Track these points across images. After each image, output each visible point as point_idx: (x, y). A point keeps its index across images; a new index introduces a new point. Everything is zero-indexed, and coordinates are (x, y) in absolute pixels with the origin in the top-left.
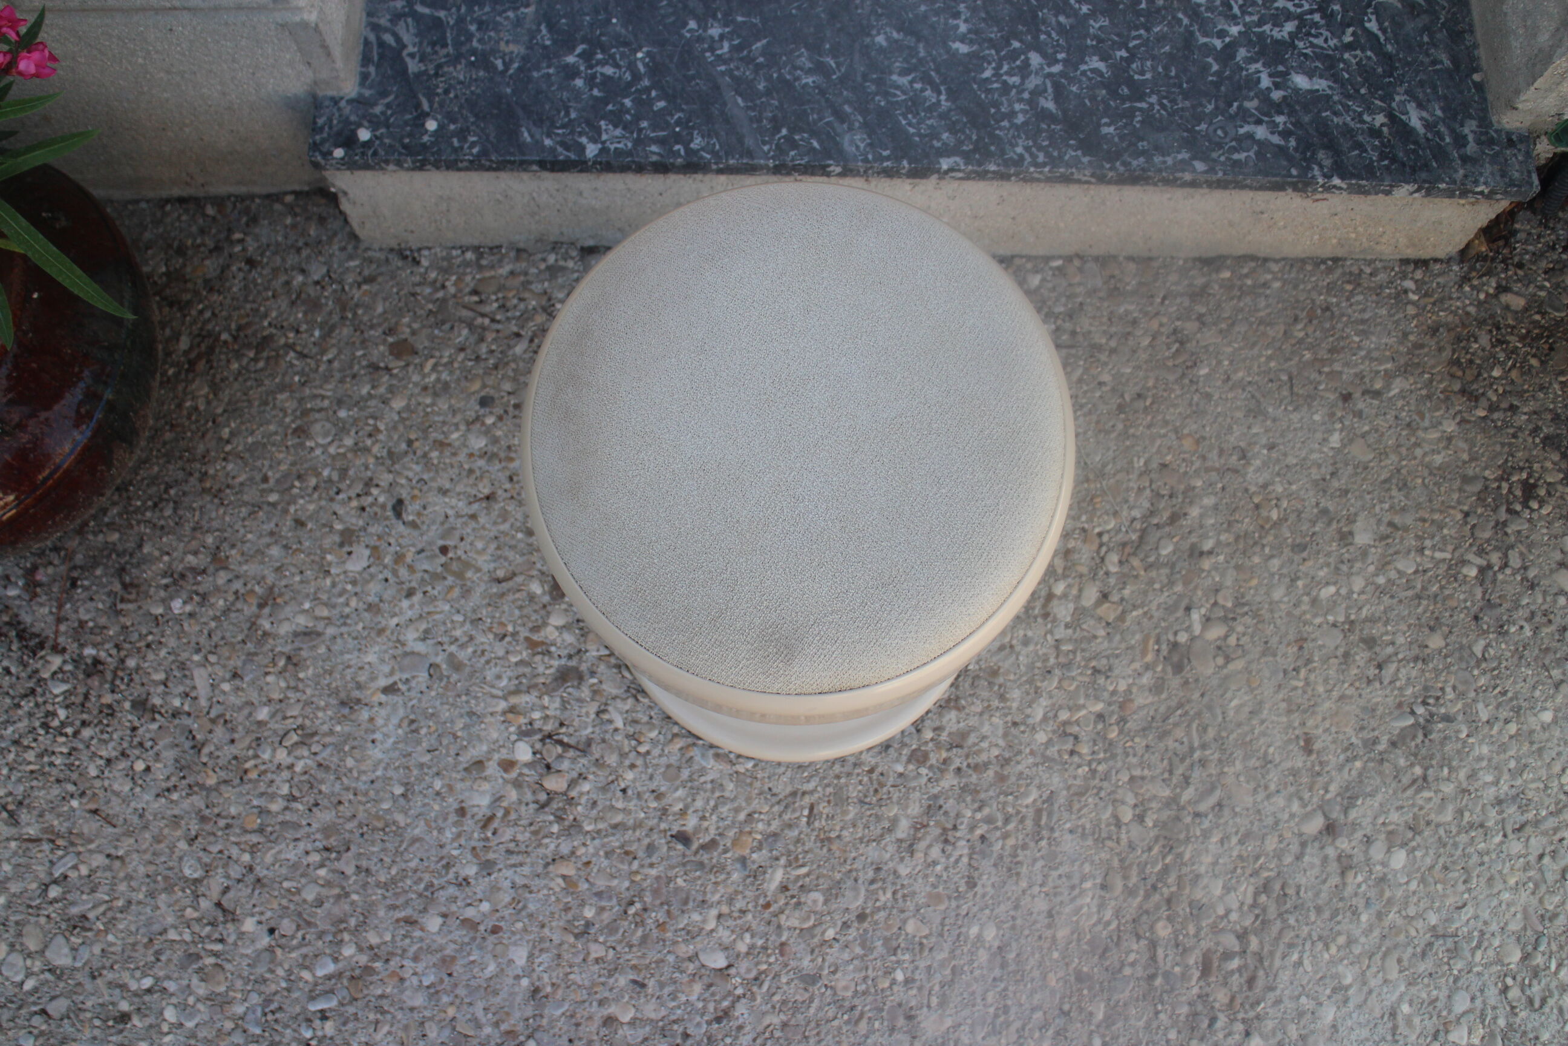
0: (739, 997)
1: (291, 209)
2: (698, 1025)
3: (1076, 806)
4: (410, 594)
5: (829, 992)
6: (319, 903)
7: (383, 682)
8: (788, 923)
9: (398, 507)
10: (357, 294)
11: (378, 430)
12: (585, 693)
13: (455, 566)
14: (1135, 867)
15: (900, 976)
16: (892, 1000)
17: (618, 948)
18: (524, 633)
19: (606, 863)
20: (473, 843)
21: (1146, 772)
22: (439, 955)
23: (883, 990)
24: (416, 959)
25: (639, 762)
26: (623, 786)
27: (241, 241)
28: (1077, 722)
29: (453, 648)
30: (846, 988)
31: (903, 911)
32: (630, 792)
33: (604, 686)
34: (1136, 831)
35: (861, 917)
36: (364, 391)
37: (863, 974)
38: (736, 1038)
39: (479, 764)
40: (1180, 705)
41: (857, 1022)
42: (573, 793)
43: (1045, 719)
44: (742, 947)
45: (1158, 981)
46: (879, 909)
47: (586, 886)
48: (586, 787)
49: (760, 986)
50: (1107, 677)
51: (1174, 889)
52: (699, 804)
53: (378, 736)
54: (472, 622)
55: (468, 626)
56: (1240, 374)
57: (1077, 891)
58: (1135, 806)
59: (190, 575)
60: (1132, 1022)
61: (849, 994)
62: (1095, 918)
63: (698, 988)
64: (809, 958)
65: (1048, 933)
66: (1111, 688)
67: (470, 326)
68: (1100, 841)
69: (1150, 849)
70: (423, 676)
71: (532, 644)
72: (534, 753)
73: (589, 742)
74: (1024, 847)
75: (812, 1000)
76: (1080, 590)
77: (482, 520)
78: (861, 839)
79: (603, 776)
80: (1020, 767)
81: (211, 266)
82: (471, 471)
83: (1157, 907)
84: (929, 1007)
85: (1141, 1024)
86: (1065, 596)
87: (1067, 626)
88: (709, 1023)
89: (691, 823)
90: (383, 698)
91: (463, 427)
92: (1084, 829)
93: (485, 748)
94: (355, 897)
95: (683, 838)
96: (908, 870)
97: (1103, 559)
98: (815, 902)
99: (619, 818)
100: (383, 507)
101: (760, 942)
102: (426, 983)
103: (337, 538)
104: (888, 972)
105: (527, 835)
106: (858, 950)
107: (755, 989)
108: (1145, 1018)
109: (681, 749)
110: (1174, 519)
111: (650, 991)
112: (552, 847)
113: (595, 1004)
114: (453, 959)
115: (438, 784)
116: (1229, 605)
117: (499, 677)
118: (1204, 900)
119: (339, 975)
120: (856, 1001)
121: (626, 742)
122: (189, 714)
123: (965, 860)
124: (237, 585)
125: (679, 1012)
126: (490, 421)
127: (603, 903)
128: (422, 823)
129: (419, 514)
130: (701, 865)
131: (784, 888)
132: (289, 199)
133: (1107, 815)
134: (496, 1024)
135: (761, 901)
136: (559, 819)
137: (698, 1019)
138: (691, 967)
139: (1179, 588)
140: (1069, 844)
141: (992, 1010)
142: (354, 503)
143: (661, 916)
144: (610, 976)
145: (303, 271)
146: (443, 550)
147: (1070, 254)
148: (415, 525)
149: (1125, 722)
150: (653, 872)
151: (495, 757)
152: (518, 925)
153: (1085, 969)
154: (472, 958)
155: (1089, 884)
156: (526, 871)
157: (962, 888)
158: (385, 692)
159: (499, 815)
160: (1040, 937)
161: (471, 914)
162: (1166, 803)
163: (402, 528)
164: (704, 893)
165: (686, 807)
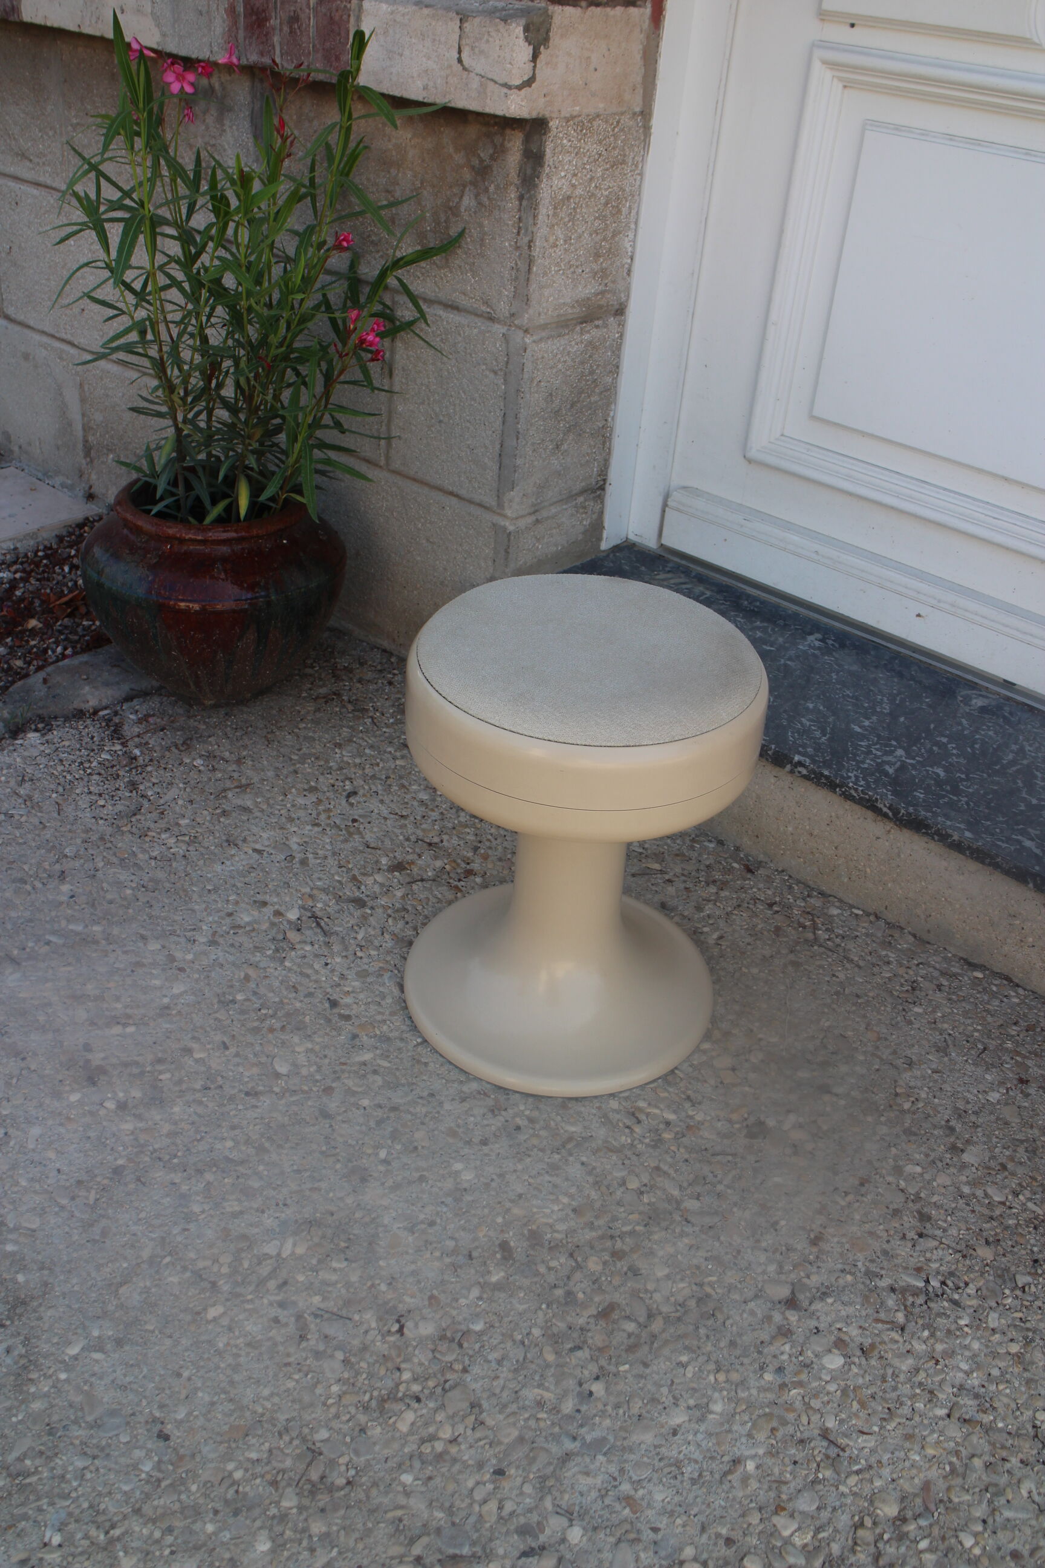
0: (273, 1092)
2: (234, 1087)
3: (601, 1154)
4: (316, 825)
5: (328, 1130)
6: (111, 902)
7: (258, 847)
8: (346, 1081)
9: (352, 794)
11: (378, 765)
12: (359, 912)
13: (352, 829)
14: (610, 1215)
15: (383, 1154)
16: (364, 1162)
17: (235, 1022)
18: (355, 871)
19: (277, 983)
20: (219, 929)
21: (671, 1172)
22: (138, 959)
23: (364, 1153)
24: (125, 953)
25: (351, 958)
26: (329, 961)
28: (648, 1115)
29: (311, 856)
30: (342, 1136)
31: (424, 1124)
32: (330, 966)
34: (630, 1197)
35: (394, 1109)
36: (389, 749)
37: (362, 1136)
38: (246, 1109)
39: (265, 904)
40: (734, 1155)
42: (298, 946)
44: (304, 1071)
46: (410, 1113)
47: (254, 986)
48: (309, 948)
49: (291, 1096)
50: (693, 1106)
51: (626, 1248)
52: (362, 996)
53: (228, 863)
54: (334, 853)
55: (329, 853)
56: (946, 1026)
57: (553, 1197)
58: (643, 1185)
60: (514, 1301)
61: (340, 1140)
62: (551, 1221)
63: (255, 1070)
64: (339, 1104)
65: (509, 1205)
66: (691, 1113)
68: (597, 1184)
69: (631, 1214)
70: (280, 857)
71: (353, 879)
72: (299, 919)
73: (334, 933)
74: (542, 1150)
75: (314, 1125)
79: (322, 951)
80: (583, 1109)
83: (602, 1250)
84: (383, 1183)
85: (521, 1308)
88: (240, 1091)
89: (347, 1000)
90: (250, 851)
92: (594, 1169)
93: (276, 900)
94: (131, 911)
95: (334, 1003)
96: (450, 1108)
97: (750, 1051)
98: (375, 1082)
99: (309, 971)
100: (345, 790)
101: (318, 1077)
102: (115, 965)
103: (307, 787)
104: (378, 1146)
105: (252, 945)
106: (373, 1123)
107: (287, 1094)
108: (525, 1306)
110: (823, 1064)
111: (227, 1053)
112: (258, 959)
113: (190, 1036)
114: (143, 965)
115: (232, 898)
116: (826, 1128)
117: (320, 879)
118: (643, 1271)
119: (79, 934)
120: (340, 1145)
121: (354, 946)
122: (150, 800)
123: (494, 1128)
124: (236, 774)
125: (231, 1073)
127: (254, 998)
128: (204, 906)
129: (359, 802)
130: (329, 1021)
131: (364, 1064)
133: (618, 1174)
134: (126, 1007)
135: (343, 1060)
136: (277, 950)
137: (237, 1084)
138: (264, 1059)
139: (793, 1097)
140: (575, 1170)
141: (421, 1216)
142: (332, 781)
143: (278, 1025)
144: (215, 1030)
146: (354, 821)
147: (870, 911)
148: (352, 805)
149: (684, 1136)
150: (298, 1005)
151: (276, 907)
152: (196, 976)
153: (512, 1244)
154: (154, 971)
155: (565, 1200)
156: (231, 958)
157: (476, 1140)
158: (255, 850)
159: (248, 929)
160: (500, 1203)
161: (178, 955)
162: (670, 1199)
163: (344, 802)
164: (315, 1033)
165: (352, 992)
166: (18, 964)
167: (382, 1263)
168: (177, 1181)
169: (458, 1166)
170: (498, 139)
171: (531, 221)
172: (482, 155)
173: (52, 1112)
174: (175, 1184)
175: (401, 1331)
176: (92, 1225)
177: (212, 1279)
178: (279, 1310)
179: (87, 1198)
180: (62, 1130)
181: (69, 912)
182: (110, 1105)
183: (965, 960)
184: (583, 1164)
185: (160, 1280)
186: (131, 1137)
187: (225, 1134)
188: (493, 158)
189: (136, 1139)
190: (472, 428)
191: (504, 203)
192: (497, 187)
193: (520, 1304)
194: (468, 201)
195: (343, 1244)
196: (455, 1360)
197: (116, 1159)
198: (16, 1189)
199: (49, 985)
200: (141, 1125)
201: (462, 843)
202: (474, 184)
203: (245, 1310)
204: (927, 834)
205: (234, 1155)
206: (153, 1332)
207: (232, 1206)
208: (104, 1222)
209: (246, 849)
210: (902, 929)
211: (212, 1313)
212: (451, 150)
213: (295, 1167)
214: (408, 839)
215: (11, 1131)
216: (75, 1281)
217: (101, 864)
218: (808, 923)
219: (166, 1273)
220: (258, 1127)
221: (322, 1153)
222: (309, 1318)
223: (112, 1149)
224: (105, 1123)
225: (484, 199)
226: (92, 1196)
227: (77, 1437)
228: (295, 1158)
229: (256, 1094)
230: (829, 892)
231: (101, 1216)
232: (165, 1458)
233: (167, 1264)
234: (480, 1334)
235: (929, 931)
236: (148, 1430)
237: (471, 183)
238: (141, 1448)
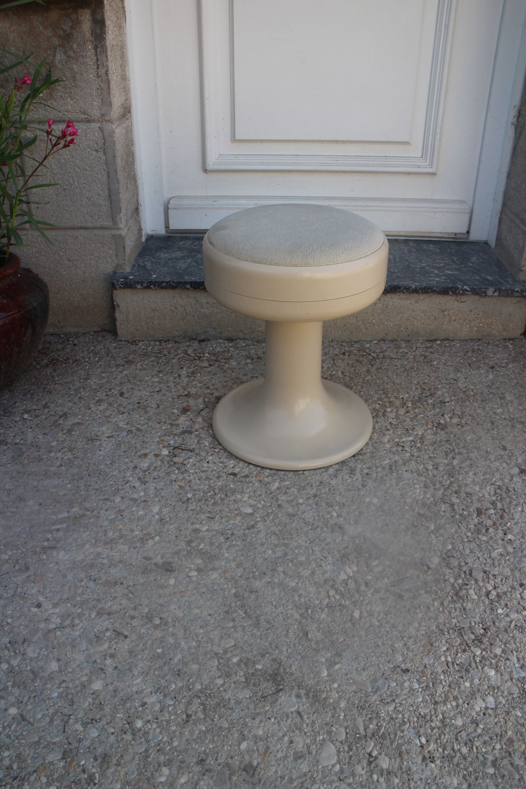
0: (258, 521)
1: (93, 335)
2: (239, 530)
3: (407, 464)
4: (123, 413)
5: (301, 520)
6: (65, 495)
7: (107, 435)
8: (282, 498)
9: (122, 394)
10: (114, 351)
11: (117, 378)
12: (193, 436)
13: (142, 407)
14: (437, 482)
15: (335, 514)
16: (332, 522)
17: (202, 506)
18: (169, 422)
19: (198, 481)
20: (139, 476)
21: (436, 455)
22: (117, 509)
23: (327, 518)
24: (106, 510)
25: (215, 454)
26: (207, 460)
27: (73, 341)
28: (403, 442)
29: (139, 426)
30: (310, 518)
31: (334, 494)
32: (211, 463)
33: (201, 435)
34: (435, 472)
35: (315, 496)
36: (113, 370)
37: (317, 513)
38: (257, 535)
39: (146, 455)
41: (316, 529)
42: (185, 462)
43: (389, 441)
44: (260, 506)
45: (457, 516)
46: (323, 493)
47: (189, 488)
48: (191, 460)
49: (269, 517)
50: (413, 431)
51: (457, 488)
52: (241, 465)
53: (102, 449)
54: (148, 419)
55: (146, 421)
56: (450, 363)
57: (413, 488)
58: (433, 465)
59: (33, 411)
60: (448, 530)
61: (311, 520)
62: (423, 496)
63: (239, 518)
64: (291, 508)
65: (403, 500)
66: (416, 433)
67: (156, 357)
68: (419, 475)
69: (443, 477)
70: (125, 434)
71: (172, 425)
72: (169, 452)
73: (194, 449)
74: (386, 475)
75: (293, 522)
76: (397, 411)
77: (155, 396)
78: (313, 474)
79: (199, 458)
80: (380, 454)
81: (60, 346)
82: (152, 386)
83: (451, 494)
84: (350, 524)
85: (453, 530)
86: (391, 412)
87: (393, 419)
88: (244, 530)
89: (237, 470)
90: (107, 439)
91: (151, 376)
92: (412, 471)
93: (148, 451)
94: (82, 493)
95: (234, 475)
96: (335, 482)
97: (405, 403)
98: (293, 491)
99: (205, 469)
100: (116, 394)
101: (268, 504)
102: (109, 518)
103: (95, 401)
104: (329, 513)
105: (164, 474)
106: (315, 506)
107: (266, 518)
110: (431, 395)
111: (216, 520)
112: (175, 477)
113: (189, 524)
114: (124, 510)
115: (126, 460)
116: (460, 413)
117: (157, 432)
118: (472, 492)
119: (69, 518)
120: (314, 522)
121: (209, 449)
122: (22, 444)
123: (360, 479)
124: (52, 413)
125: (230, 526)
126: (161, 375)
127: (196, 492)
128: (117, 471)
129: (130, 396)
130: (242, 482)
131: (278, 488)
132: (92, 333)
133: (421, 467)
134: (141, 531)
135: (269, 492)
136: (178, 469)
137: (239, 528)
138: (236, 512)
139: (437, 410)
140: (406, 475)
141: (380, 525)
142: (105, 393)
143: (223, 496)
144: (197, 514)
145: (95, 347)
146: (139, 403)
147: (380, 339)
148: (127, 398)
149: (423, 442)
150: (220, 483)
151: (153, 453)
152: (157, 499)
153: (422, 512)
154: (133, 509)
155: (417, 486)
156: (162, 484)
157: (360, 487)
158: (108, 437)
159: (152, 468)
160: (399, 502)
161: (135, 496)
162: (448, 465)
163: (122, 398)
164: (243, 489)
165: (235, 466)
166: (55, 548)
167: (390, 550)
168: (269, 580)
169: (367, 500)
170: (74, 16)
171: (104, 59)
172: (64, 28)
173: (170, 595)
174: (269, 582)
175: (429, 568)
176: (259, 624)
177: (338, 604)
178: (378, 594)
179: (240, 615)
180: (186, 598)
181: (49, 511)
182: (194, 573)
183: (428, 340)
184: (406, 471)
185: (318, 621)
186: (223, 579)
187: (263, 550)
188: (72, 28)
189: (226, 578)
190: (87, 186)
191: (85, 53)
192: (79, 45)
193: (452, 529)
194: (59, 56)
195: (367, 555)
196: (459, 563)
197: (229, 592)
198: (200, 636)
199: (87, 546)
200: (220, 571)
201: (198, 389)
202: (62, 46)
203: (367, 604)
204: (400, 291)
205: (279, 554)
206: (345, 640)
207: (306, 573)
208: (262, 618)
209: (104, 439)
210: (396, 340)
211: (357, 614)
212: (41, 28)
213: (309, 542)
214: (174, 398)
215: (161, 616)
216: (284, 649)
217: (35, 483)
218: (365, 354)
219: (317, 616)
220: (272, 538)
221: (311, 529)
222: (392, 589)
223: (221, 589)
224: (202, 582)
225: (71, 54)
226: (241, 613)
227: (375, 701)
228: (303, 538)
229: (253, 527)
230: (357, 340)
231: (257, 617)
232: (418, 677)
233: (312, 612)
234: (454, 548)
235: (409, 336)
236: (397, 673)
237: (59, 45)
238: (405, 681)
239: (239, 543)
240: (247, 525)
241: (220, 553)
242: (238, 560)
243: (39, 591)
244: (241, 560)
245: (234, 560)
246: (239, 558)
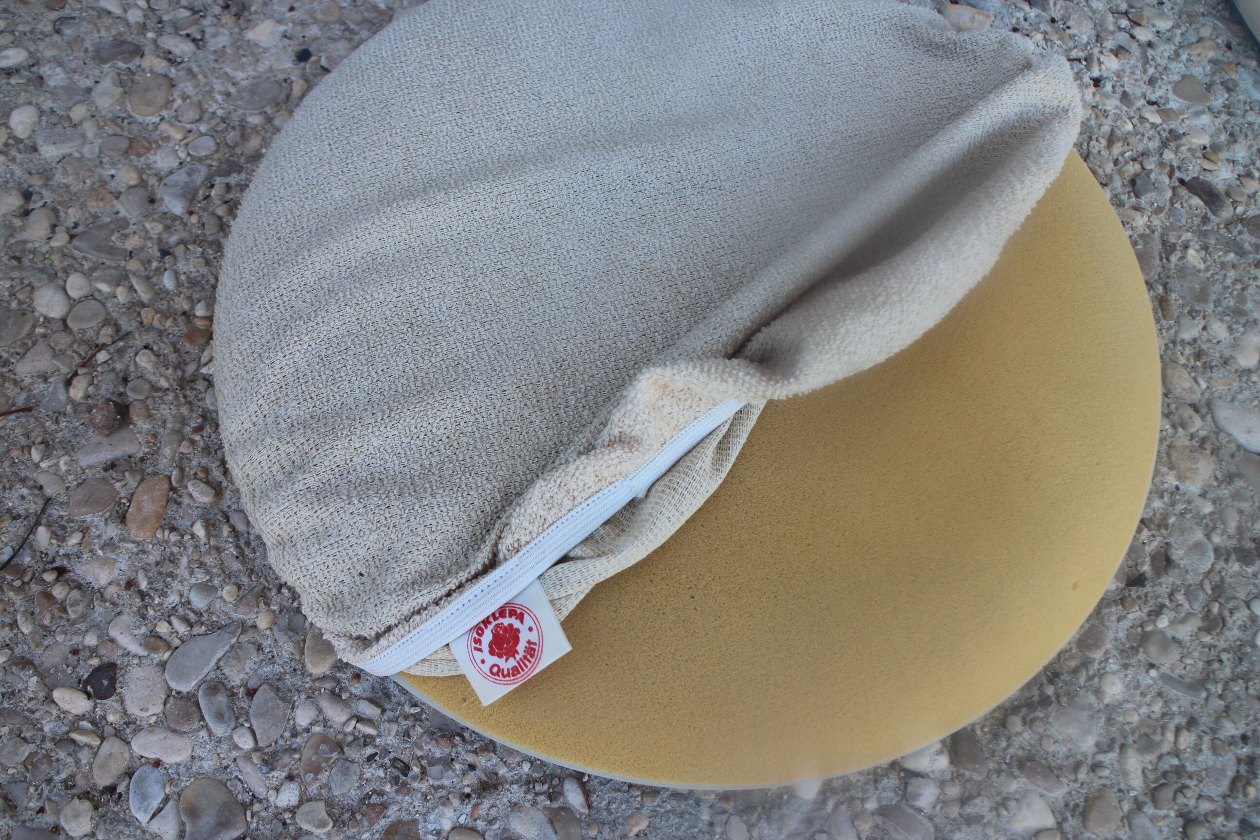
26: (1096, 73)
32: (1108, 87)
109: (1214, 62)
121: (1110, 19)
137: (1199, 535)
164: (1241, 299)
165: (1216, 148)
239: (1184, 632)
240: (1240, 530)
241: (1086, 663)
242: (1166, 748)
243: (130, 584)
244: (1176, 753)
245: (1147, 744)
246: (1170, 736)
